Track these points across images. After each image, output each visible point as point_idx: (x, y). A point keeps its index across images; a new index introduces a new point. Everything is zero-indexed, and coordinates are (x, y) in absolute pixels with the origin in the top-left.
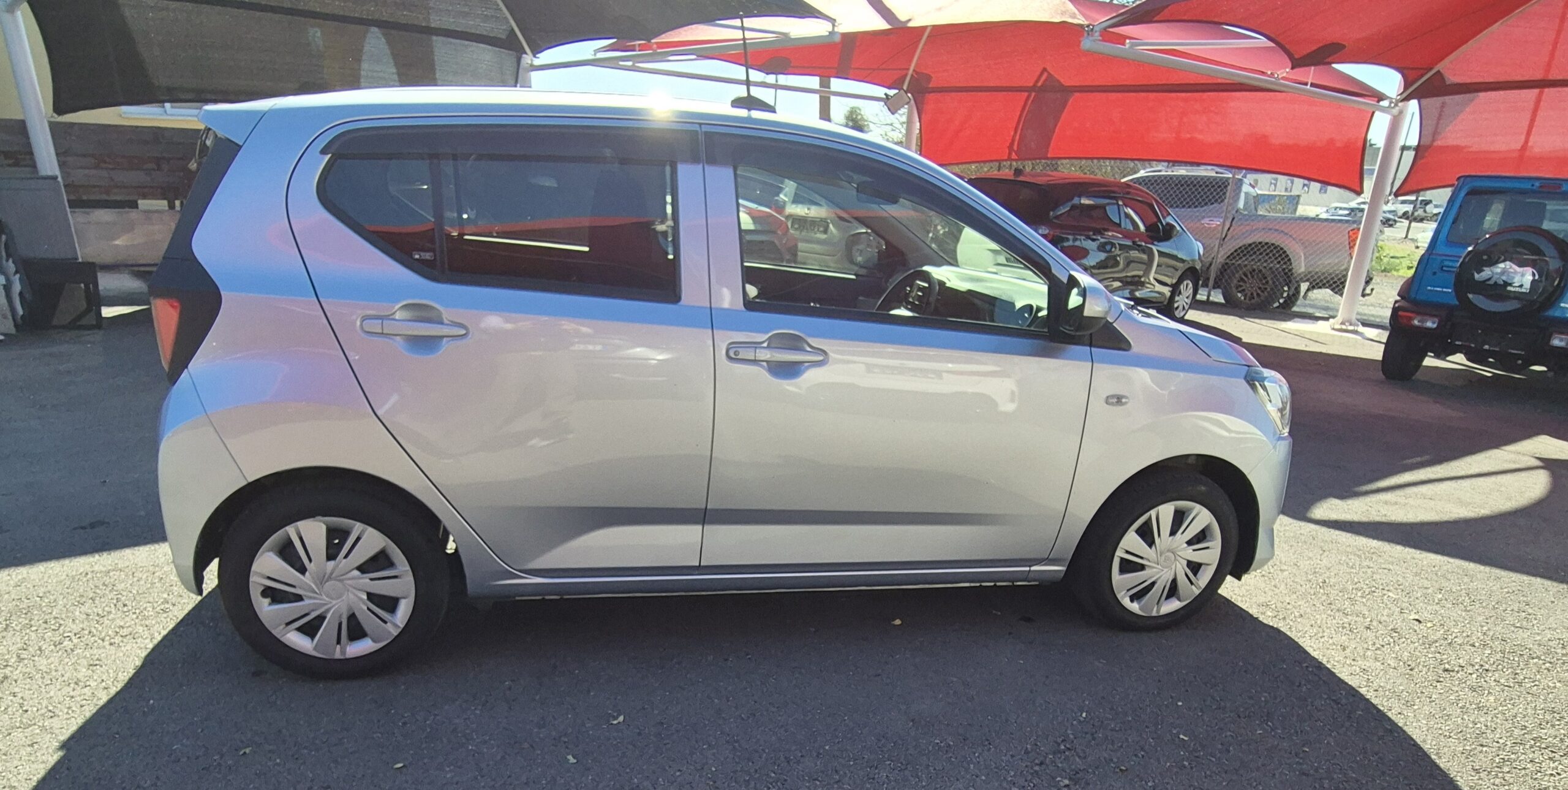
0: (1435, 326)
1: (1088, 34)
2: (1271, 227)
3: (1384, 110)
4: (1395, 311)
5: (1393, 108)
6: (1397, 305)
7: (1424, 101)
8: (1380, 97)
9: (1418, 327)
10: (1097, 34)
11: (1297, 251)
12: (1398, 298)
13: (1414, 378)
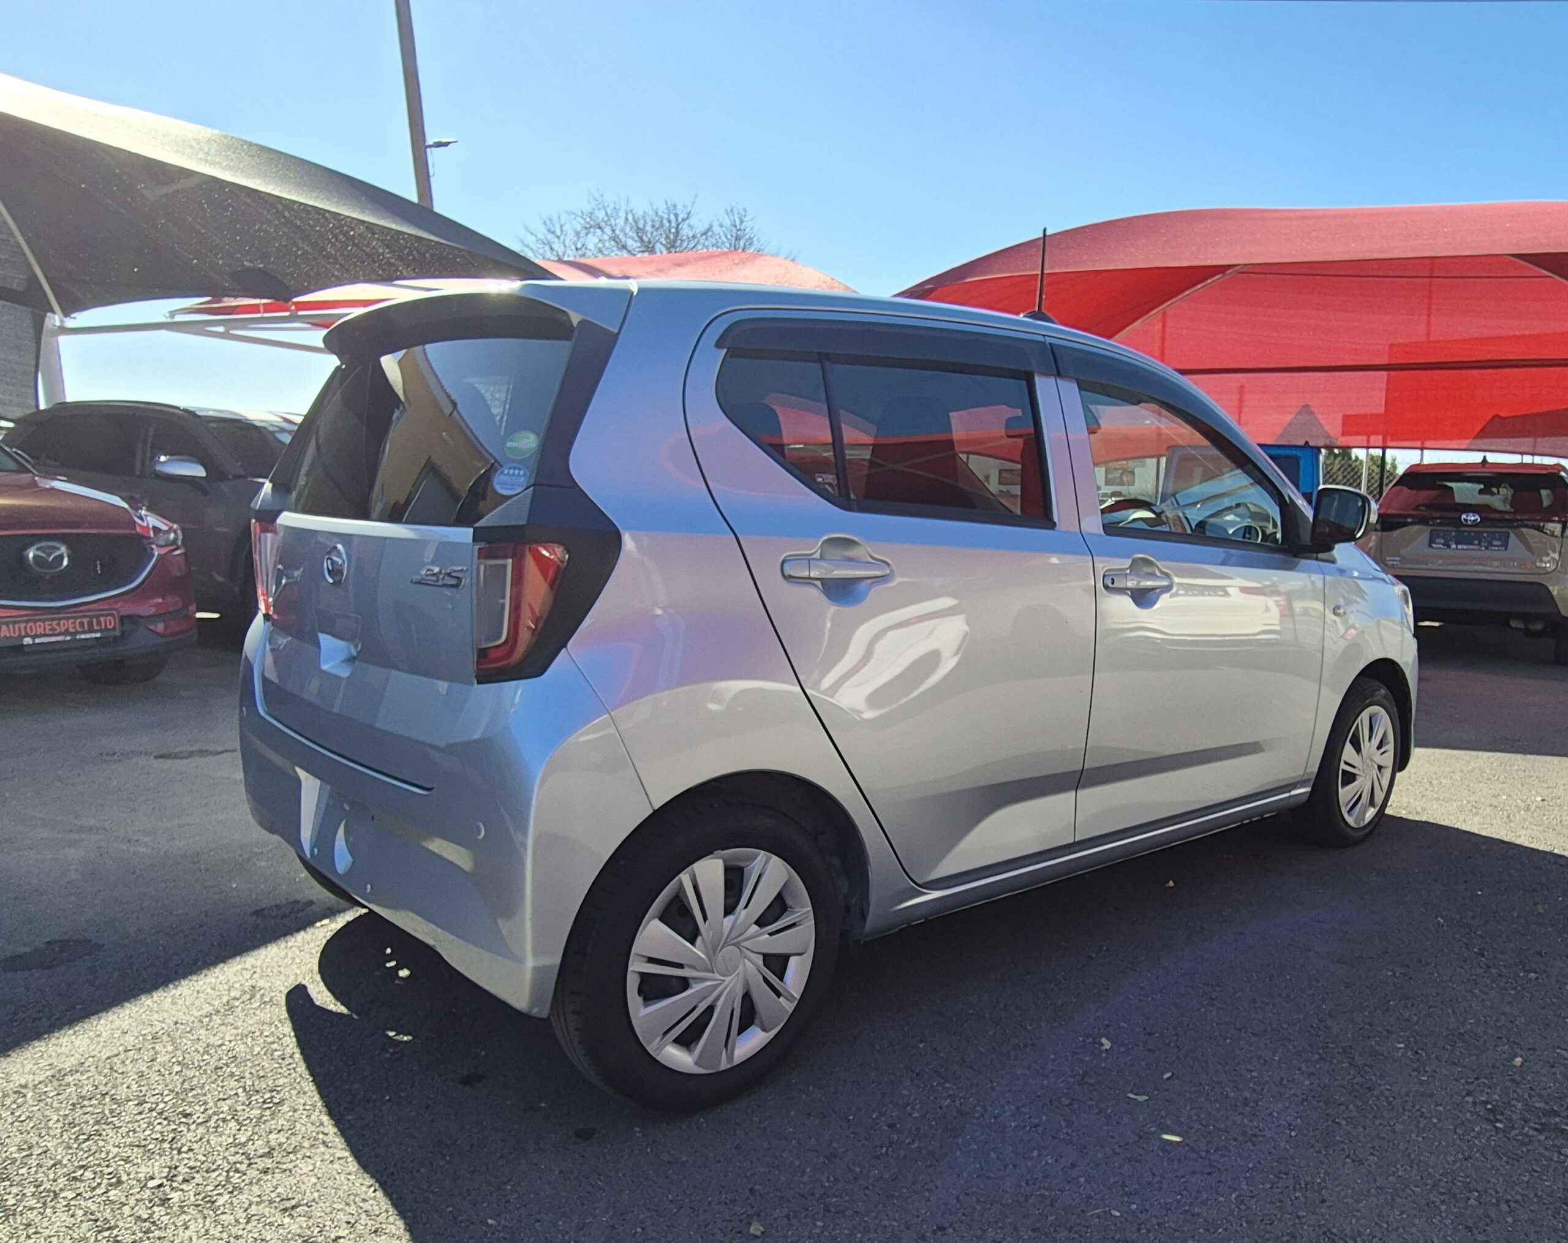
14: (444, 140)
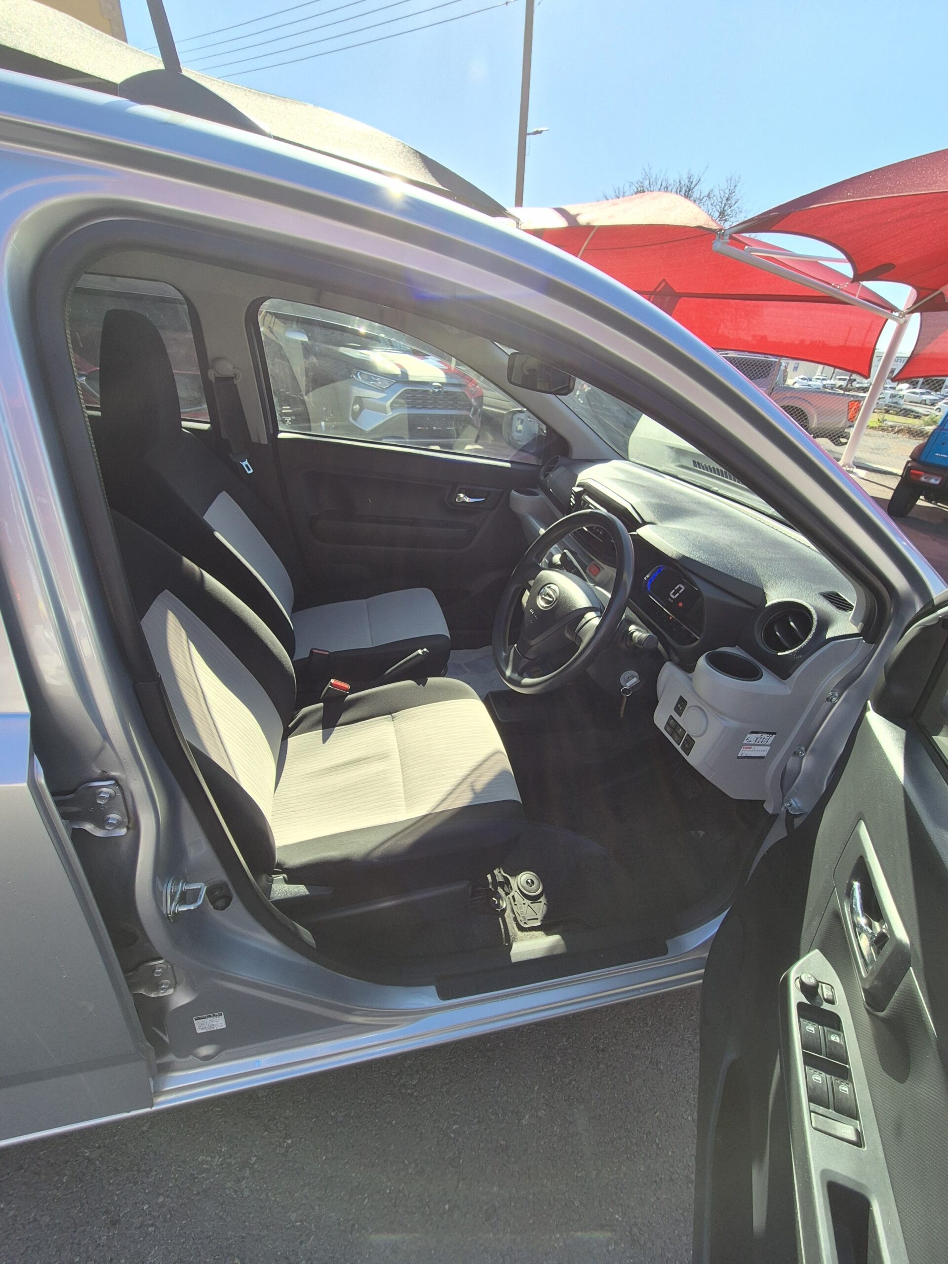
0: (938, 482)
1: (720, 237)
2: (800, 397)
3: (894, 319)
4: (907, 469)
5: (901, 318)
6: (909, 465)
7: (925, 314)
8: (893, 309)
9: (924, 483)
10: (727, 237)
11: (812, 413)
12: (910, 459)
13: (909, 515)
14: (539, 130)
